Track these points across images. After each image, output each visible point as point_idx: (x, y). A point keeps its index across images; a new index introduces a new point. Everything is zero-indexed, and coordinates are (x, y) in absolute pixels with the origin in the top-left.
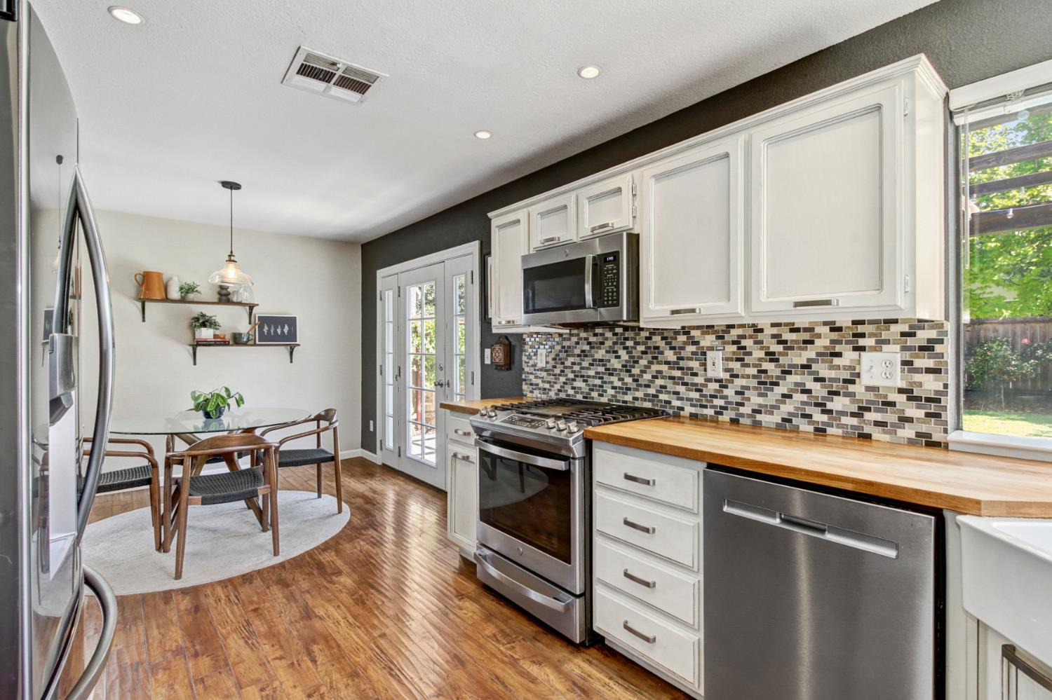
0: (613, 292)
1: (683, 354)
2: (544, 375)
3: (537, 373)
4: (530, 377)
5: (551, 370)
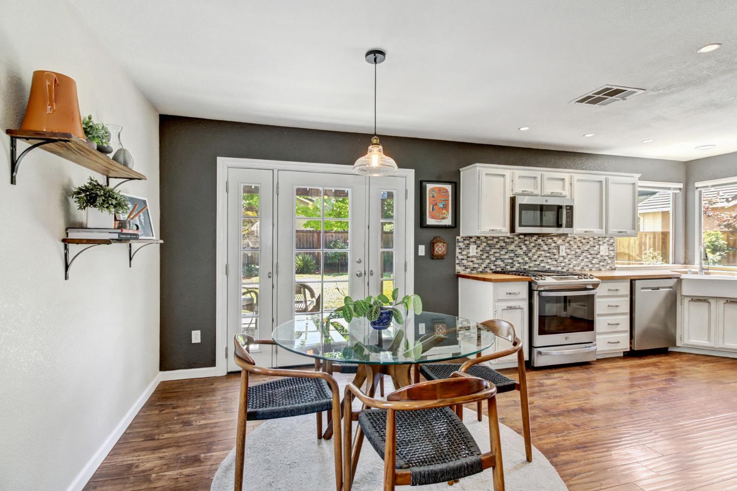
0: (569, 222)
1: (550, 247)
2: (474, 259)
3: (469, 259)
4: (463, 261)
5: (479, 257)
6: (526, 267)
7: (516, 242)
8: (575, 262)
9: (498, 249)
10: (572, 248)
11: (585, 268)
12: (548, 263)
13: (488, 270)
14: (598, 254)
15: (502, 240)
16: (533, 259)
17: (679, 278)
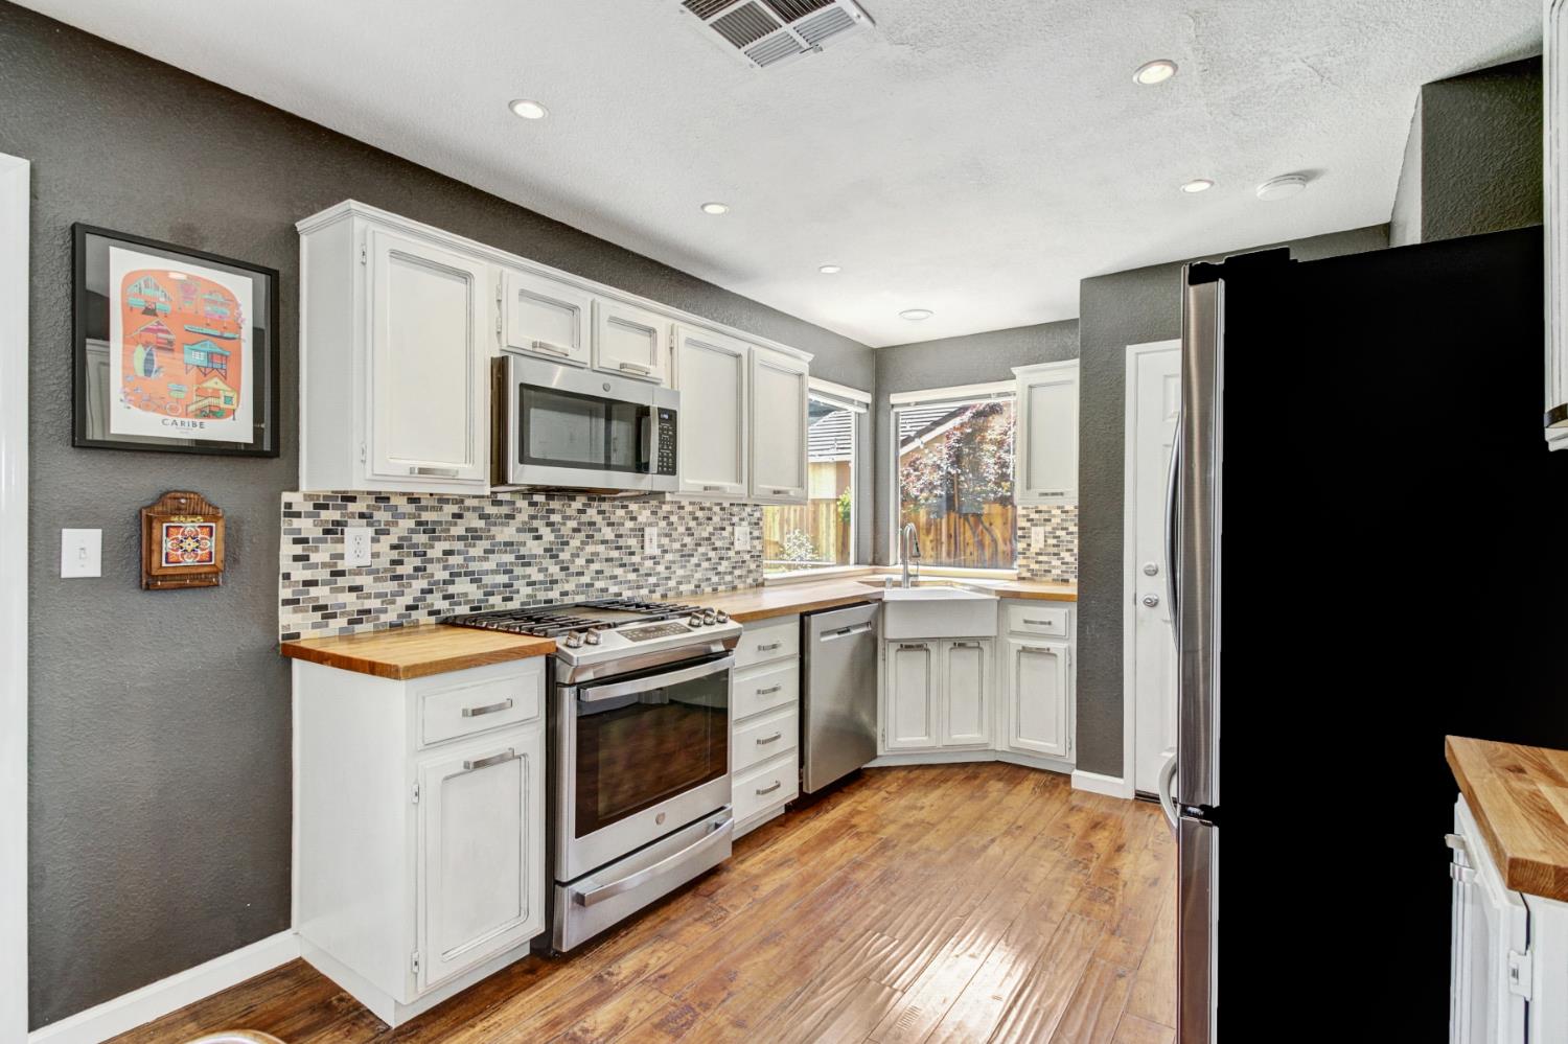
0: (668, 457)
1: (621, 530)
2: (365, 580)
3: (341, 582)
4: (314, 591)
5: (386, 570)
6: (554, 594)
7: (522, 517)
8: (680, 572)
9: (460, 538)
10: (675, 535)
11: (703, 585)
12: (616, 577)
13: (421, 616)
14: (729, 549)
15: (475, 509)
16: (573, 569)
17: (880, 599)
